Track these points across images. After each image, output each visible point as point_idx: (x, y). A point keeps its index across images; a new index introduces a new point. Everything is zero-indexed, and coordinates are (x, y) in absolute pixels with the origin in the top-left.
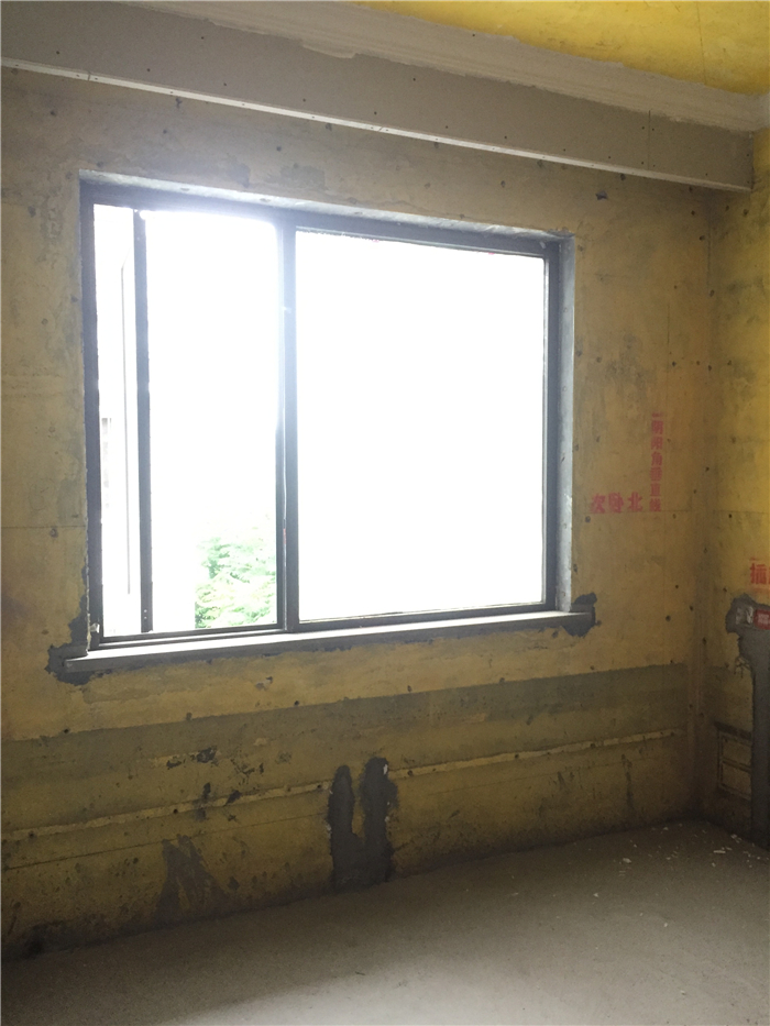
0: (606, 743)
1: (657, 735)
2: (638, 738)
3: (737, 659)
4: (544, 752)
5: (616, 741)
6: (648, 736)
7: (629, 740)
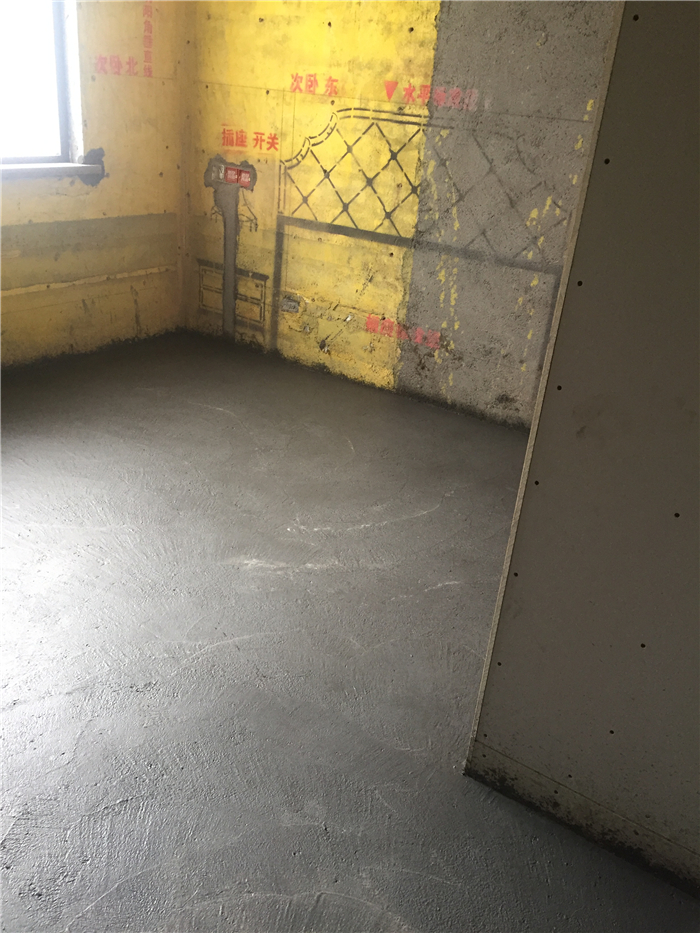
0: (119, 276)
1: (155, 270)
2: (142, 272)
3: (213, 208)
4: (71, 284)
5: (126, 275)
6: (150, 271)
7: (134, 274)
